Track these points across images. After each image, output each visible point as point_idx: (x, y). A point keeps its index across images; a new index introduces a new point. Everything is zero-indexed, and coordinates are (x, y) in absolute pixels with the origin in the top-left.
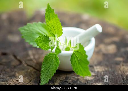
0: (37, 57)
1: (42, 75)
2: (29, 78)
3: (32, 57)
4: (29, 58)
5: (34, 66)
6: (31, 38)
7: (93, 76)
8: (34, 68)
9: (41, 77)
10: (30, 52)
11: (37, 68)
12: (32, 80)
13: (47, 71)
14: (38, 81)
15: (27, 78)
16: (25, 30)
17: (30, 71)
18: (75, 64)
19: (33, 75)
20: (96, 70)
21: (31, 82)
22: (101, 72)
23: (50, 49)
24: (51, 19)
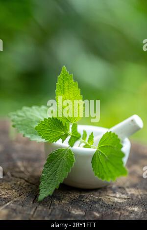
0: (30, 169)
1: (42, 183)
2: (18, 191)
3: (22, 169)
4: (17, 170)
5: (26, 179)
6: (27, 127)
7: (125, 198)
8: (26, 181)
9: (40, 186)
10: (19, 164)
11: (31, 182)
12: (24, 194)
13: (52, 177)
14: (34, 197)
15: (16, 191)
16: (18, 116)
17: (21, 183)
18: (99, 167)
19: (24, 188)
20: (129, 193)
21: (22, 196)
22: (138, 195)
23: (60, 140)
24: (66, 90)
